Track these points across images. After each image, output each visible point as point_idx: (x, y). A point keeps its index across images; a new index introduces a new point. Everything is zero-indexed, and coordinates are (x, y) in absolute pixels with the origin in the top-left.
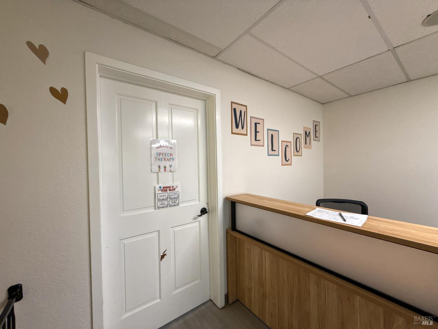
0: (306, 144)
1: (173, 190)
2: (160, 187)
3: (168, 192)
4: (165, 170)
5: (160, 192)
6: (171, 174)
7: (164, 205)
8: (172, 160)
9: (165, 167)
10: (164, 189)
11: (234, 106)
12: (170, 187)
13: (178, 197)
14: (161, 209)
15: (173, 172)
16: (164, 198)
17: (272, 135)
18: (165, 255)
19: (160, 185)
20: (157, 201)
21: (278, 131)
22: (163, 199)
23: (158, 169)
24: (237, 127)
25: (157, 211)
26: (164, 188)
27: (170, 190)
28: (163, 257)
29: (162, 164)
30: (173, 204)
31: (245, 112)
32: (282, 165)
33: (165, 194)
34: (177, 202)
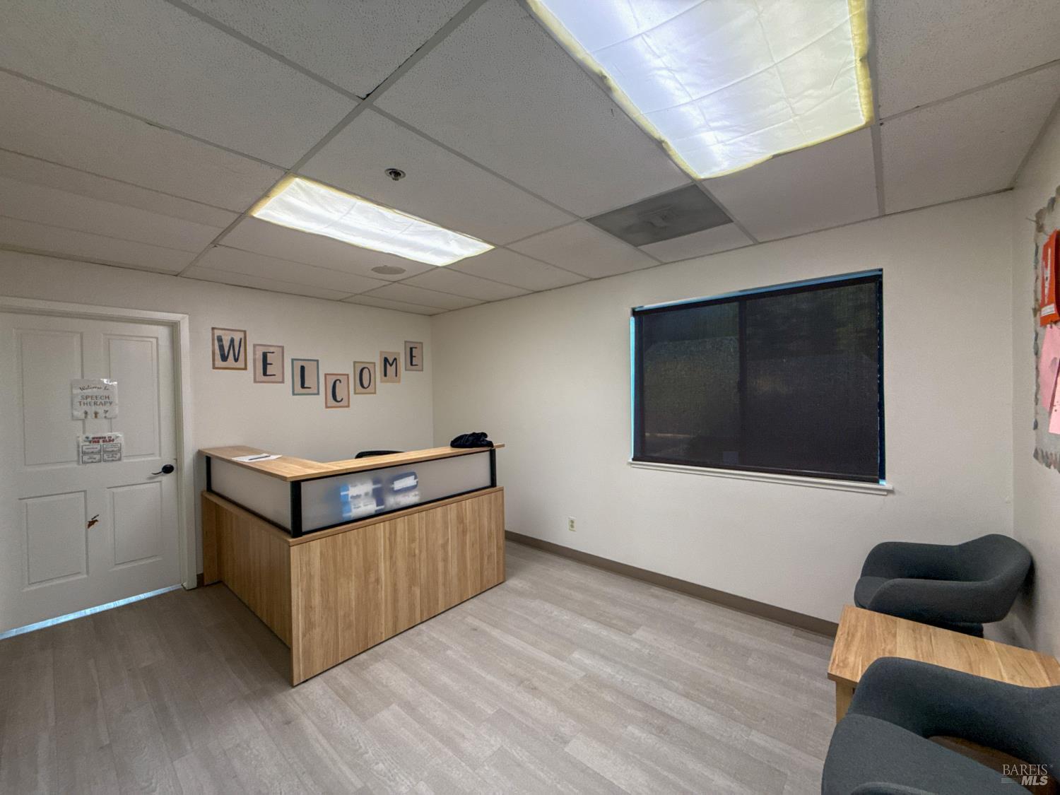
0: (385, 375)
1: (110, 441)
2: (87, 438)
3: (101, 443)
4: (96, 417)
5: (88, 443)
6: (105, 421)
7: (94, 460)
8: (109, 404)
9: (96, 414)
10: (96, 440)
11: (217, 333)
12: (105, 438)
13: (120, 450)
14: (88, 465)
15: (111, 418)
16: (95, 450)
17: (303, 368)
18: (96, 521)
19: (87, 435)
20: (81, 455)
21: (317, 361)
22: (92, 452)
23: (84, 415)
24: (224, 358)
25: (82, 467)
26: (93, 438)
27: (104, 441)
28: (91, 523)
29: (91, 409)
30: (111, 459)
31: (241, 339)
32: (327, 407)
33: (96, 446)
34: (118, 456)
